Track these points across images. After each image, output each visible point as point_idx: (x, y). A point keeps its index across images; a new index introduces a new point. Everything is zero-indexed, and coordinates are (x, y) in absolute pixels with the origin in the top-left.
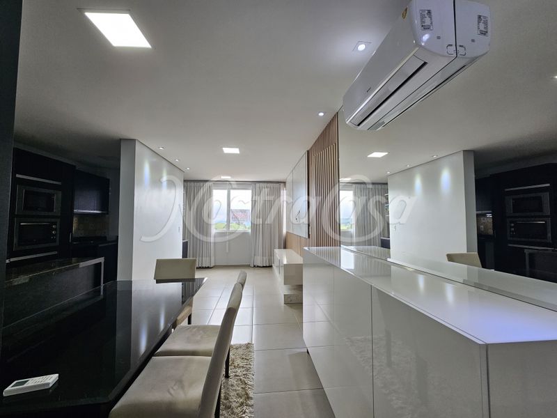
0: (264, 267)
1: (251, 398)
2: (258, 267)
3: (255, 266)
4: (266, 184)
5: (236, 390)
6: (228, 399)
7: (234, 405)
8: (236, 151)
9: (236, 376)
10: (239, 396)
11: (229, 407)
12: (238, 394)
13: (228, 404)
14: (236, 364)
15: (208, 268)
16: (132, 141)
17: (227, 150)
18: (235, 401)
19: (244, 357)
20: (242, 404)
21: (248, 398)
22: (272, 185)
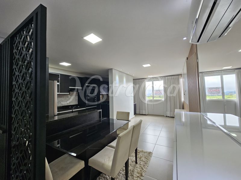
0: (171, 117)
1: (143, 176)
2: (168, 117)
3: (166, 116)
4: (171, 77)
5: (137, 170)
6: (133, 172)
7: (135, 175)
8: (149, 65)
9: (140, 164)
10: (138, 173)
11: (133, 176)
12: (138, 172)
13: (133, 174)
14: (142, 160)
15: (145, 115)
16: (112, 69)
17: (145, 66)
18: (136, 174)
19: (146, 157)
20: (138, 177)
21: (142, 175)
22: (174, 77)
